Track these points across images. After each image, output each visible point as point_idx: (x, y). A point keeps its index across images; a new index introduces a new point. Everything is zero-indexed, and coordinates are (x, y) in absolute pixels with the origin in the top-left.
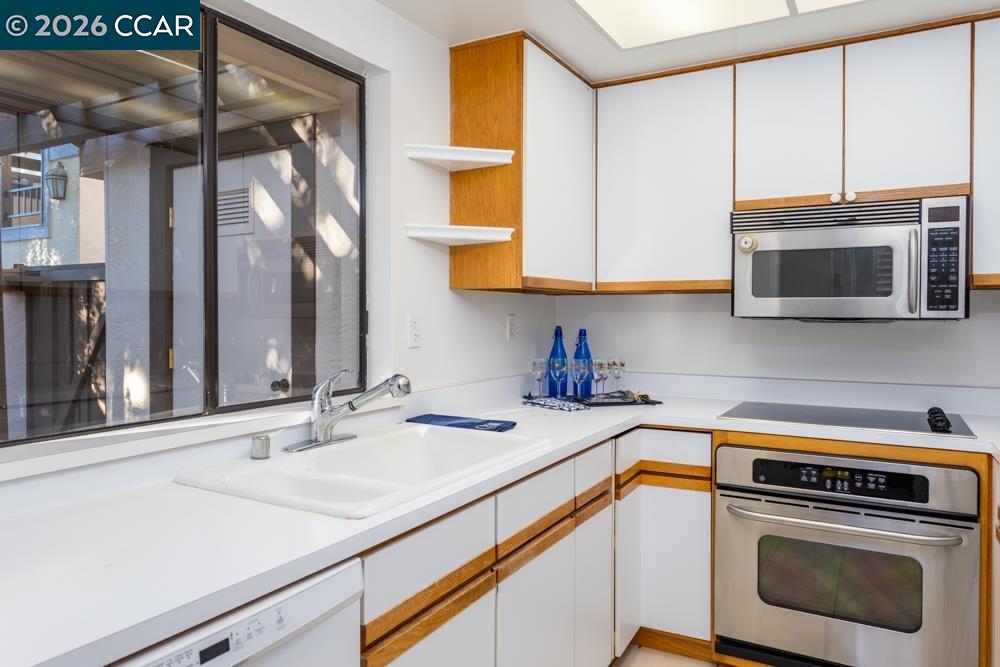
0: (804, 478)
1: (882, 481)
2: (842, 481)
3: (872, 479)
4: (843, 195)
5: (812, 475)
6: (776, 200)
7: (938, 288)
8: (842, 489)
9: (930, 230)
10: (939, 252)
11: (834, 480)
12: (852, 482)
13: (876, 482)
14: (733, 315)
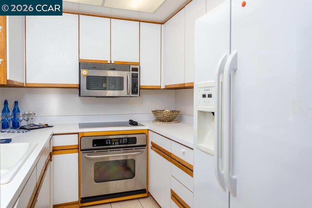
0: (107, 143)
1: (126, 140)
2: (117, 142)
3: (124, 140)
4: (111, 61)
5: (109, 142)
6: (92, 60)
7: (134, 89)
8: (117, 144)
9: (132, 74)
10: (134, 79)
11: (115, 142)
12: (119, 142)
13: (125, 141)
14: (80, 95)
